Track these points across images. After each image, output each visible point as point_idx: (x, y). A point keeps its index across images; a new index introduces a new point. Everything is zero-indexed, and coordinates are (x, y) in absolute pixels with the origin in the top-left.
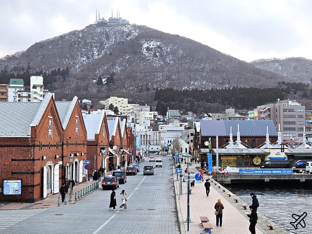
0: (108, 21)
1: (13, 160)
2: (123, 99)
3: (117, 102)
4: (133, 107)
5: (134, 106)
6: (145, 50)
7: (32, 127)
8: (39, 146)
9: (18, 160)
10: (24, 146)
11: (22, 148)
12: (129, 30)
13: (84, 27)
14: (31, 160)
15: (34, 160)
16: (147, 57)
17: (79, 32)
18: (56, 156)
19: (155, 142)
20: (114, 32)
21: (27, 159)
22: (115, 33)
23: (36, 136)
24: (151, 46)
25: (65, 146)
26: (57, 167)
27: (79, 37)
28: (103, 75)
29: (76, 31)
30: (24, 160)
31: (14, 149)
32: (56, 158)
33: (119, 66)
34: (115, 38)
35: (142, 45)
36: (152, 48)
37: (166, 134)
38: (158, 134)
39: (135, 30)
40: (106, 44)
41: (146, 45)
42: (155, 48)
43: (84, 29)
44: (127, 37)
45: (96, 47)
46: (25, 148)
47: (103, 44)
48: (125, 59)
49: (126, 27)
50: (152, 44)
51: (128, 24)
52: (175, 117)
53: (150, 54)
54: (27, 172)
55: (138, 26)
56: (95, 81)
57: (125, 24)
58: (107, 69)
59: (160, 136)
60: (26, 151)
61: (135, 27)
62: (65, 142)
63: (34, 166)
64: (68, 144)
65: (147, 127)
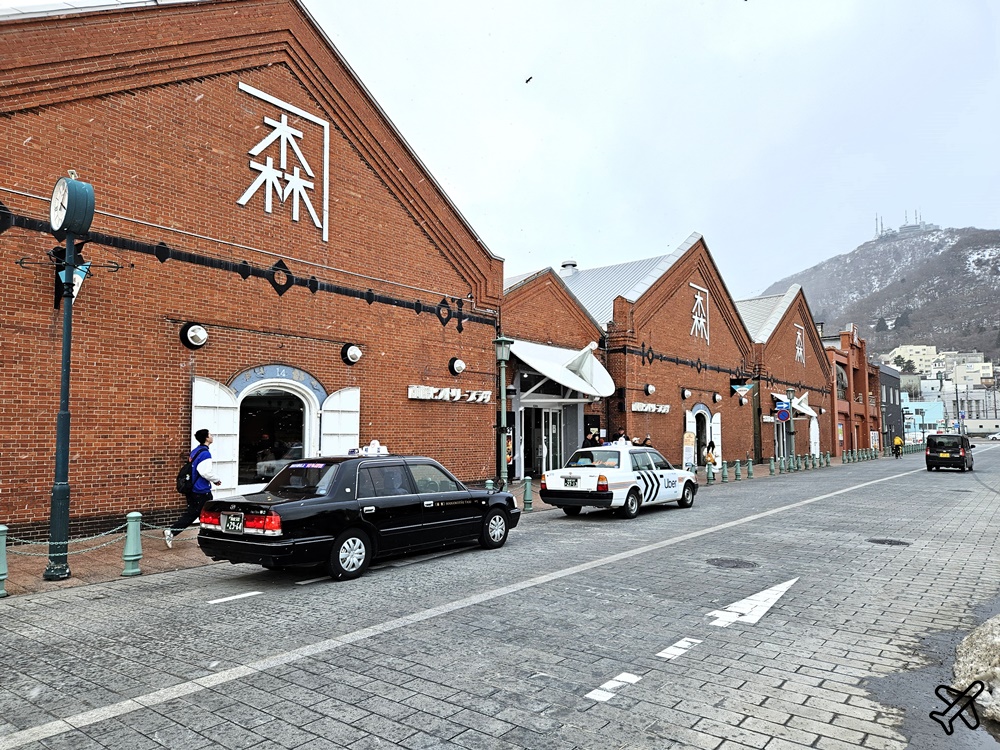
0: (898, 231)
2: (925, 347)
6: (973, 265)
12: (940, 240)
13: (855, 248)
16: (978, 276)
17: (846, 256)
20: (910, 246)
22: (912, 248)
24: (987, 257)
27: (846, 265)
28: (888, 315)
29: (840, 256)
33: (921, 298)
34: (913, 256)
35: (966, 258)
36: (988, 260)
39: (952, 238)
40: (894, 268)
41: (975, 257)
42: (994, 259)
43: (854, 252)
44: (937, 250)
45: (876, 274)
47: (889, 268)
48: (933, 285)
49: (933, 235)
50: (987, 253)
51: (938, 230)
53: (985, 270)
55: (958, 230)
56: (872, 326)
57: (932, 230)
58: (897, 305)
61: (951, 232)
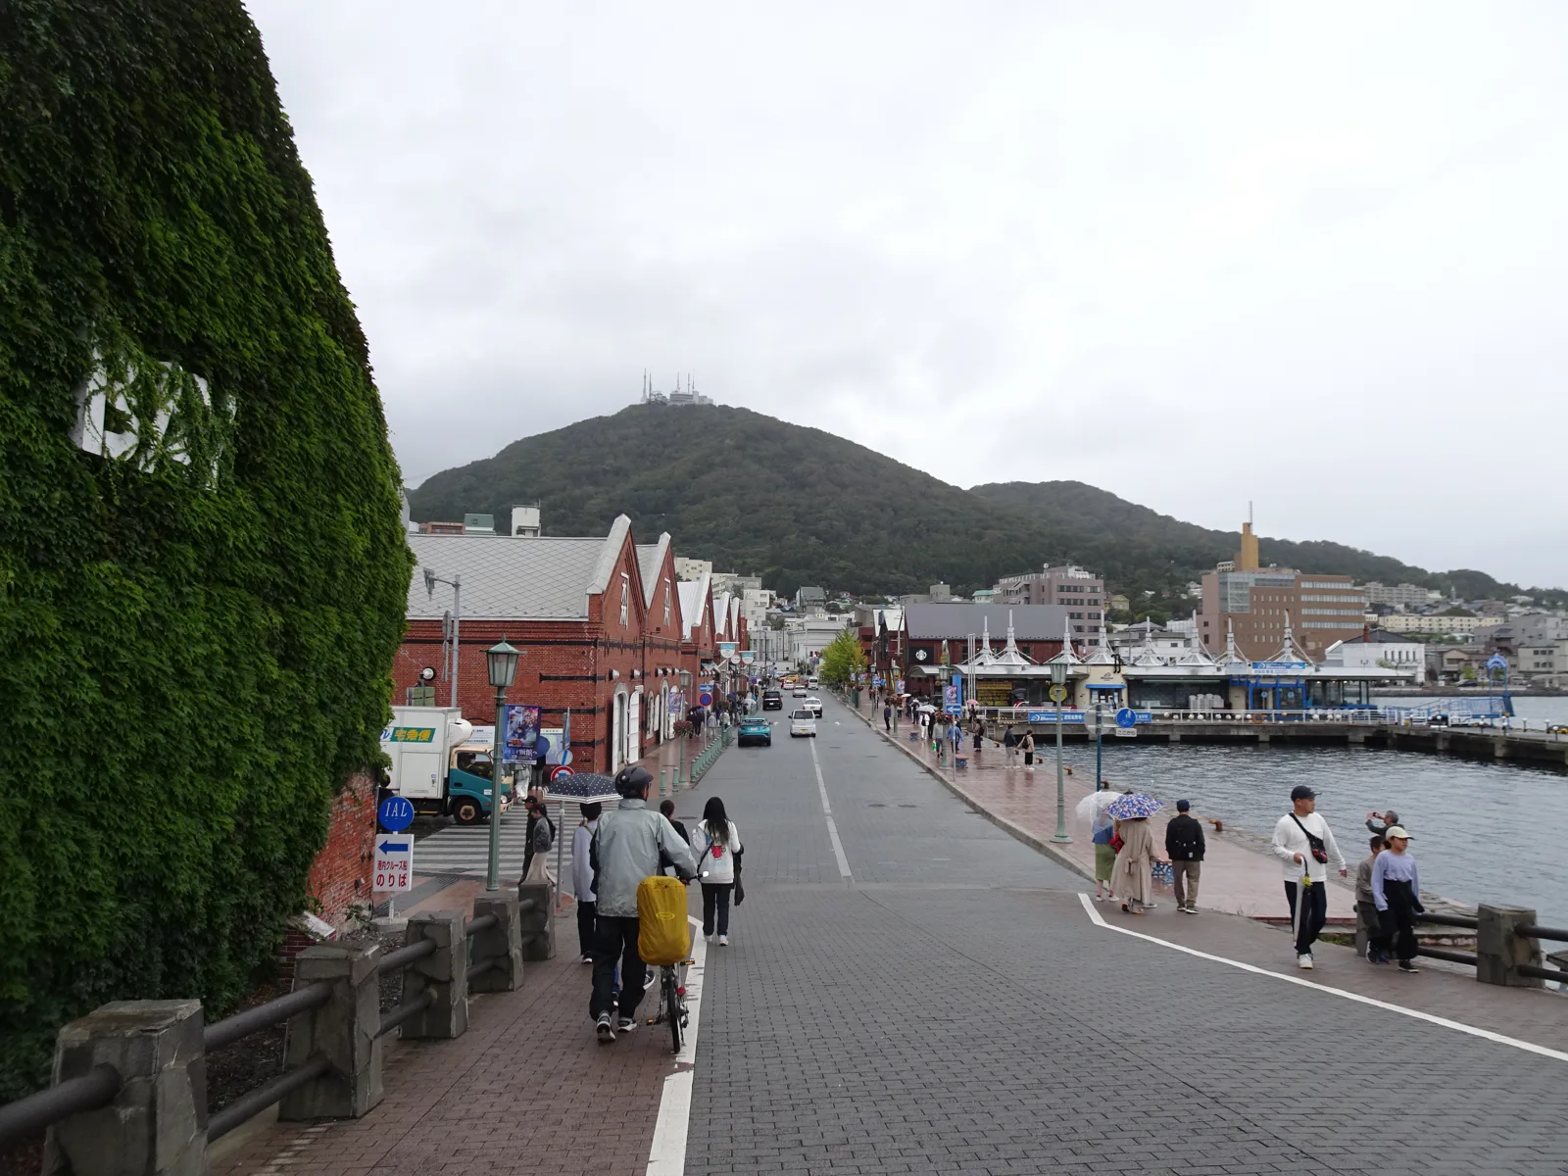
0: (668, 397)
1: (542, 678)
2: (701, 562)
3: (689, 568)
4: (723, 580)
5: (728, 578)
7: (593, 596)
8: (603, 644)
9: (556, 678)
10: (570, 643)
11: (568, 648)
13: (618, 411)
14: (588, 678)
15: (594, 678)
17: (609, 419)
18: (633, 672)
19: (780, 655)
21: (578, 674)
23: (601, 618)
25: (647, 650)
26: (635, 699)
29: (602, 417)
30: (571, 678)
31: (546, 650)
32: (632, 676)
37: (805, 637)
38: (786, 636)
43: (617, 415)
46: (573, 649)
51: (711, 406)
52: (816, 602)
54: (577, 707)
55: (732, 409)
59: (790, 642)
60: (575, 657)
62: (648, 640)
63: (595, 694)
64: (653, 646)
65: (760, 623)
